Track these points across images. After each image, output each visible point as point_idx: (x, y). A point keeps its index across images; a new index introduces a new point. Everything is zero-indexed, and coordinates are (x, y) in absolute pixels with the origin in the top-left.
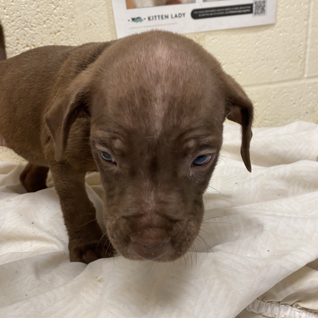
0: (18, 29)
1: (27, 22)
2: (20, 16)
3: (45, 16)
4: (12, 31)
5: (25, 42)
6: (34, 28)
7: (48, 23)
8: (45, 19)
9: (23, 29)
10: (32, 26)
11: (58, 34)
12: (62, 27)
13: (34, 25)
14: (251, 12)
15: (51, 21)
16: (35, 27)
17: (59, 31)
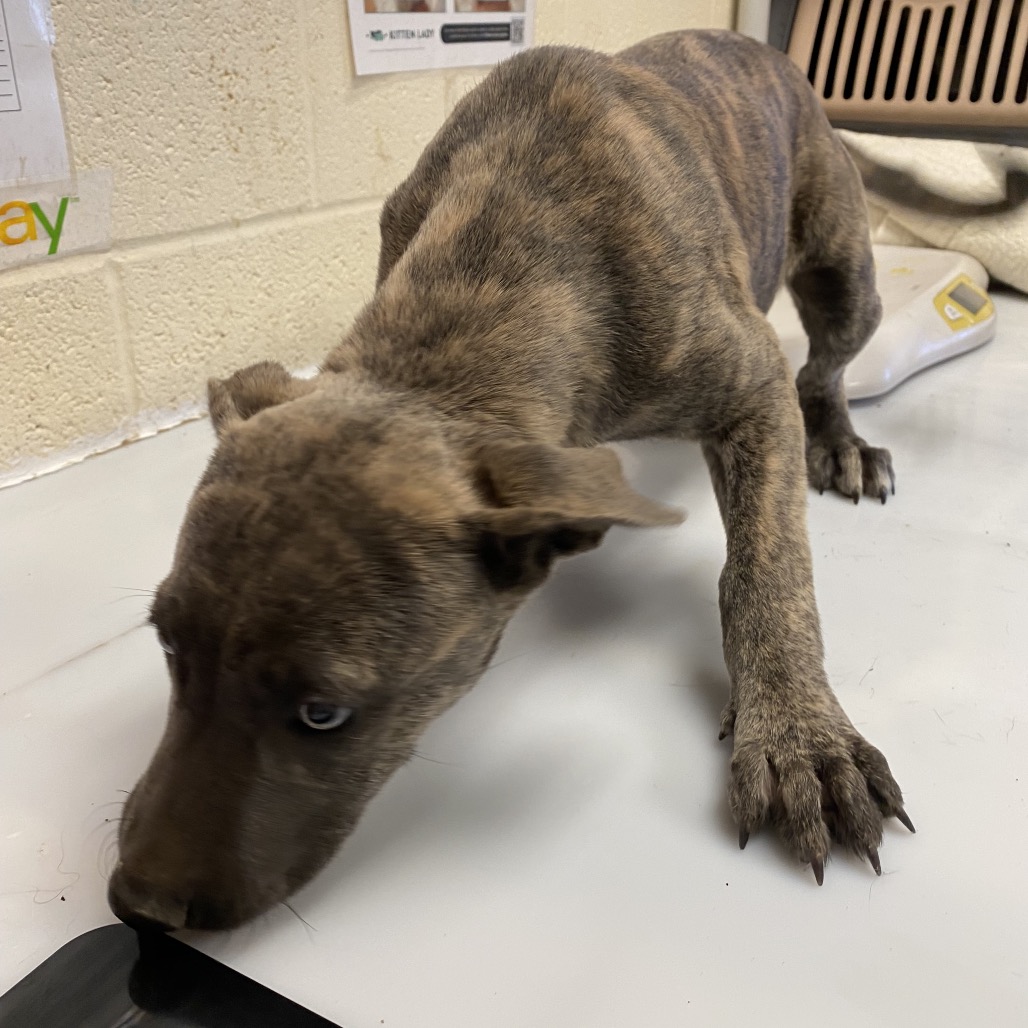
0: (214, 34)
1: (229, 22)
2: (218, 8)
3: (255, 13)
4: (205, 39)
5: (223, 64)
6: (238, 37)
7: (259, 27)
8: (254, 17)
9: (221, 36)
10: (235, 31)
11: (272, 52)
12: (278, 39)
13: (239, 29)
14: (507, 38)
15: (262, 23)
16: (239, 33)
17: (273, 47)
